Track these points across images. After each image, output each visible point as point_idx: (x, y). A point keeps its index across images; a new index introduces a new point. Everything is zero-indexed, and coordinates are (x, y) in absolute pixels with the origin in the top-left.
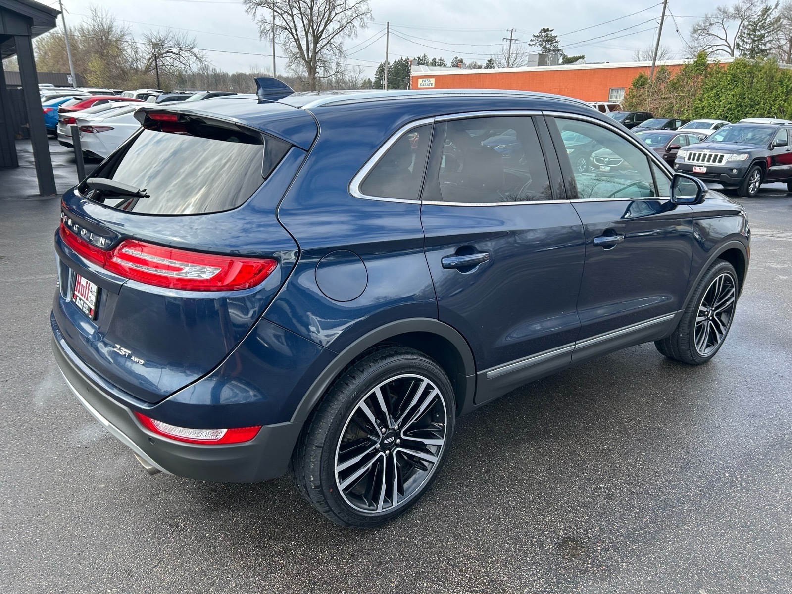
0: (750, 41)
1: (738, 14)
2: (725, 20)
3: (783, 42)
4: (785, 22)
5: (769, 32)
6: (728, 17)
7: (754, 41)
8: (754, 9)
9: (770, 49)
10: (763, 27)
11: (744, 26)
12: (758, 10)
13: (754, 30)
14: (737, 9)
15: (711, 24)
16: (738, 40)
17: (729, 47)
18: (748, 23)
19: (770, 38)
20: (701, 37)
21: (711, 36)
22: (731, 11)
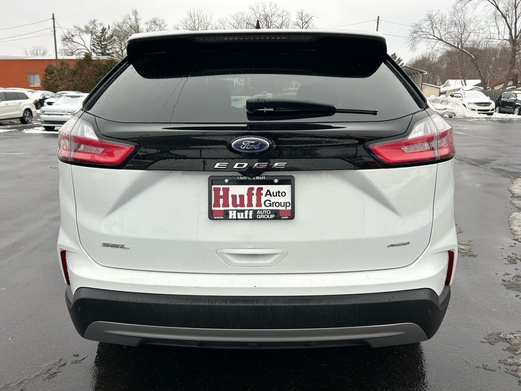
0: (99, 48)
1: (88, 31)
2: (81, 33)
3: (118, 50)
4: (116, 38)
5: (109, 43)
6: (83, 32)
7: (102, 48)
8: (96, 28)
9: (113, 53)
10: (105, 40)
11: (93, 39)
12: (99, 29)
13: (100, 41)
14: (86, 27)
15: (73, 36)
16: (92, 47)
17: (88, 50)
18: (95, 37)
19: (110, 47)
20: (69, 43)
21: (75, 43)
22: (83, 28)
